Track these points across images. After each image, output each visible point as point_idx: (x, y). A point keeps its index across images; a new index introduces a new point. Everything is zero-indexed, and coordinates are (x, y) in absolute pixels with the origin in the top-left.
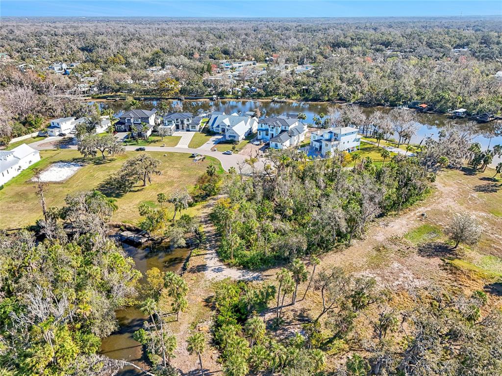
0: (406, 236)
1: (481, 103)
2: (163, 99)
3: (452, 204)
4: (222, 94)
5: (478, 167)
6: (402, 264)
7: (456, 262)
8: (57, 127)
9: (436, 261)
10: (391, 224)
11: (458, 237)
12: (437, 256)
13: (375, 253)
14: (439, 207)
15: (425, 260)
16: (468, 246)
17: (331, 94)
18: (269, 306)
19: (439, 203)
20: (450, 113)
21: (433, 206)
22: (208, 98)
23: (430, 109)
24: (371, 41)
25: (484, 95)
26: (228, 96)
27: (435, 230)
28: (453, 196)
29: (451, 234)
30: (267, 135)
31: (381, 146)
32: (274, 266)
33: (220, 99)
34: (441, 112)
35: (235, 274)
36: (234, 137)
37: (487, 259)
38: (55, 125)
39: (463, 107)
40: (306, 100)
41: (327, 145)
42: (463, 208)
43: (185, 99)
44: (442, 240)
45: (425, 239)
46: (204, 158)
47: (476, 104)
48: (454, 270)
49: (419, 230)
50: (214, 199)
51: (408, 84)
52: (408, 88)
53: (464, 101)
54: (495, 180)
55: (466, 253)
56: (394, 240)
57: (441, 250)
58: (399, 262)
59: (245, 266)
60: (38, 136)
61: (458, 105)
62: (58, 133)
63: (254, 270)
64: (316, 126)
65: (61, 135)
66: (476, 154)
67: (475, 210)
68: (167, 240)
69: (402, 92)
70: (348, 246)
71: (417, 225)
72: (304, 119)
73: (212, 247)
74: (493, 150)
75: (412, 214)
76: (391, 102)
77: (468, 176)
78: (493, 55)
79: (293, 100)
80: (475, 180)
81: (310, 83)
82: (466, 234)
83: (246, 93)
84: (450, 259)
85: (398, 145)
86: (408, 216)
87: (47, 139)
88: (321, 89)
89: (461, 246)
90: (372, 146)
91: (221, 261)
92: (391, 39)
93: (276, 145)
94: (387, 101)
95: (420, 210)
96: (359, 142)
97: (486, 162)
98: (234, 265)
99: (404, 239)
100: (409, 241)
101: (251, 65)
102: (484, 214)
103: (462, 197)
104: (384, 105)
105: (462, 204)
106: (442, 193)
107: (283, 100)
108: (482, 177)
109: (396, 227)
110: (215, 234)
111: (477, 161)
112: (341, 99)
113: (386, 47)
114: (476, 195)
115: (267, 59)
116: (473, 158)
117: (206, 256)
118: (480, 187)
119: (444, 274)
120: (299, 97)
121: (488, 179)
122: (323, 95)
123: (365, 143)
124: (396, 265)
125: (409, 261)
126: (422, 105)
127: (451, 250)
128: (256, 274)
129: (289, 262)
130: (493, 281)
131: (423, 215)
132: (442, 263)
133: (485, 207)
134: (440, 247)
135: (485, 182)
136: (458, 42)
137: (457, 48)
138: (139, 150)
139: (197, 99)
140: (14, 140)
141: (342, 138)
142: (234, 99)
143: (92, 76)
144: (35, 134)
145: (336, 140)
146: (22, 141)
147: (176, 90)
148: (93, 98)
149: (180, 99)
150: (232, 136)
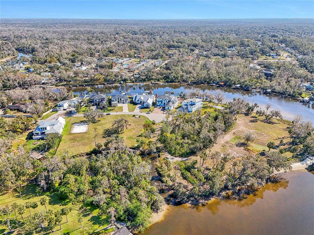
0: (230, 141)
1: (246, 82)
2: (95, 85)
3: (243, 128)
4: (125, 80)
5: (249, 112)
6: (232, 150)
7: (248, 148)
8: (62, 106)
9: (242, 148)
10: (224, 137)
11: (248, 139)
12: (242, 146)
13: (222, 148)
14: (239, 129)
15: (239, 148)
16: (251, 142)
17: (179, 79)
18: (195, 167)
19: (239, 128)
20: (234, 87)
21: (237, 129)
22: (119, 83)
23: (225, 85)
24: (188, 44)
25: (247, 78)
26: (128, 81)
27: (239, 138)
28: (243, 125)
29: (245, 139)
30: (162, 103)
31: (211, 105)
32: (191, 155)
33: (125, 83)
34: (230, 86)
35: (179, 159)
36: (148, 105)
37: (257, 146)
38: (60, 105)
39: (238, 84)
40: (167, 82)
41: (190, 107)
42: (247, 129)
43: (107, 84)
44: (243, 141)
45: (237, 141)
46: (140, 116)
47: (244, 82)
48: (248, 150)
49: (234, 138)
50: (155, 134)
51: (213, 73)
52: (214, 75)
53: (239, 81)
54: (256, 117)
55: (251, 144)
56: (227, 143)
57: (243, 144)
58: (231, 149)
59: (181, 156)
60: (53, 111)
61: (237, 83)
62: (62, 109)
63: (185, 157)
64: (180, 97)
65: (64, 110)
66: (248, 107)
67: (251, 129)
68: (146, 151)
69: (212, 77)
70: (213, 146)
71: (233, 137)
72: (173, 94)
73: (165, 152)
74: (254, 105)
75: (231, 133)
76: (207, 82)
77: (247, 117)
78: (247, 54)
79: (161, 82)
80: (249, 118)
81: (168, 73)
82: (250, 138)
83: (137, 80)
84: (246, 147)
85: (217, 105)
86: (230, 134)
87: (58, 112)
88: (174, 77)
89: (249, 142)
90: (207, 106)
91: (172, 155)
92: (197, 43)
93: (168, 108)
94: (205, 81)
95: (233, 131)
96: (202, 105)
97: (252, 110)
98: (177, 156)
99: (230, 142)
100: (232, 142)
101: (128, 60)
102: (254, 131)
103: (246, 125)
104: (204, 84)
105: (246, 128)
106: (239, 124)
107: (157, 82)
108: (251, 117)
109: (226, 138)
110: (164, 147)
111: (249, 110)
112: (184, 81)
113: (196, 47)
114: (250, 124)
115: (136, 56)
116: (247, 109)
117: (166, 155)
118: (251, 121)
119: (245, 151)
120: (164, 80)
121: (254, 117)
122: (175, 79)
123: (204, 105)
124: (230, 150)
125: (234, 149)
126: (221, 83)
127: (246, 144)
128: (186, 158)
129: (196, 153)
130: (260, 152)
131: (234, 133)
132: (244, 148)
133: (254, 128)
134: (242, 143)
135: (253, 119)
136: (230, 44)
137: (230, 48)
138: (108, 114)
139: (113, 84)
140: (44, 114)
141: (196, 104)
142: (132, 83)
143: (45, 72)
144: (51, 110)
145: (194, 105)
146: (47, 114)
147: (102, 80)
148: (56, 86)
149: (105, 85)
150: (147, 105)
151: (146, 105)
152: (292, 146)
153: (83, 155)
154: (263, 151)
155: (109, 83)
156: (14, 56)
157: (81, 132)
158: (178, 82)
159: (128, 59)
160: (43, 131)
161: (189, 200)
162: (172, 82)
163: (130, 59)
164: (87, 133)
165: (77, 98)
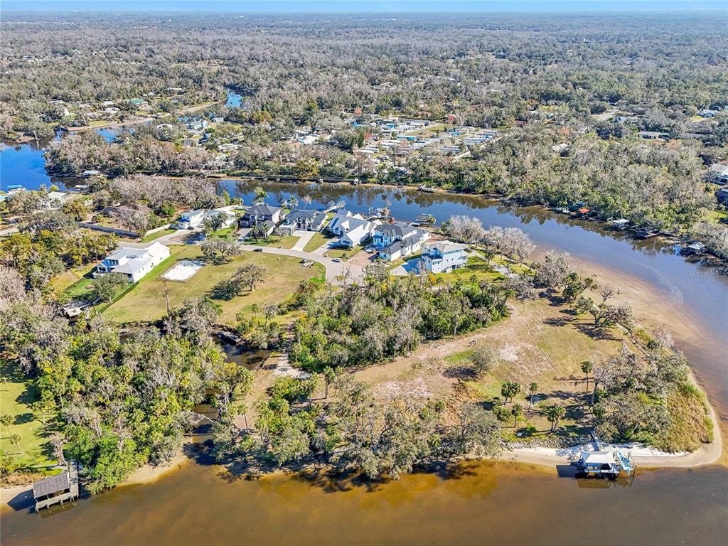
0: (445, 358)
3: (510, 333)
4: (364, 178)
6: (425, 380)
7: (470, 383)
8: (187, 220)
9: (453, 380)
10: (440, 346)
13: (410, 369)
14: (496, 335)
15: (445, 379)
19: (499, 332)
20: (610, 222)
22: (348, 182)
23: (593, 214)
26: (371, 180)
30: (382, 242)
31: (492, 263)
33: (362, 183)
35: (295, 373)
36: (349, 243)
38: (185, 218)
40: (458, 190)
41: (429, 262)
43: (324, 182)
46: (313, 265)
47: (640, 216)
48: (461, 389)
49: (462, 354)
50: (304, 309)
54: (574, 314)
56: (432, 360)
57: (466, 373)
58: (424, 378)
59: (305, 368)
60: (170, 228)
62: (187, 227)
63: (310, 372)
64: (442, 232)
65: (190, 229)
66: (568, 284)
67: (527, 341)
68: (255, 342)
70: (390, 361)
71: (462, 350)
73: (286, 352)
74: (583, 282)
75: (466, 339)
76: (552, 201)
77: (552, 307)
79: (443, 189)
83: (393, 178)
84: (466, 380)
85: (510, 264)
86: (462, 341)
87: (177, 232)
91: (289, 363)
93: (385, 256)
94: (547, 200)
95: (476, 336)
98: (297, 367)
101: (421, 126)
103: (525, 328)
107: (431, 188)
108: (563, 309)
109: (442, 350)
111: (568, 291)
112: (498, 192)
117: (280, 358)
118: (552, 320)
119: (451, 390)
120: (452, 186)
121: (569, 312)
122: (477, 186)
124: (419, 379)
125: (432, 378)
126: (582, 210)
128: (310, 375)
132: (456, 382)
137: (714, 109)
138: (256, 251)
139: (337, 182)
140: (149, 232)
141: (444, 256)
142: (378, 183)
143: (231, 142)
144: (167, 226)
145: (439, 257)
146: (155, 233)
147: (315, 171)
148: (228, 175)
149: (319, 182)
150: (346, 242)
151: (344, 242)
152: (585, 404)
153: (141, 326)
154: (495, 398)
155: (329, 179)
156: (215, 101)
157: (178, 279)
158: (482, 193)
159: (419, 124)
160: (112, 267)
161: (233, 460)
162: (468, 191)
163: (426, 125)
164: (185, 282)
165: (237, 206)
